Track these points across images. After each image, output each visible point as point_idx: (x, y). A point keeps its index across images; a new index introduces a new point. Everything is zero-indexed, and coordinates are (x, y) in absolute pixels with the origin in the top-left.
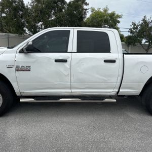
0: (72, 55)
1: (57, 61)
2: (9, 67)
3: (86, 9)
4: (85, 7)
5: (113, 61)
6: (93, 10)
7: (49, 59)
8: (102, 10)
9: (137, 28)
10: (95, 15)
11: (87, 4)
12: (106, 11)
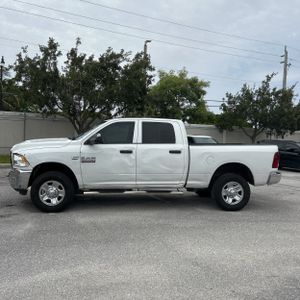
0: (138, 146)
1: (122, 152)
2: (75, 159)
3: (151, 77)
4: (149, 73)
5: (179, 152)
6: (162, 74)
7: (115, 150)
8: (176, 74)
9: (234, 103)
10: (166, 83)
11: (152, 69)
12: (182, 75)
